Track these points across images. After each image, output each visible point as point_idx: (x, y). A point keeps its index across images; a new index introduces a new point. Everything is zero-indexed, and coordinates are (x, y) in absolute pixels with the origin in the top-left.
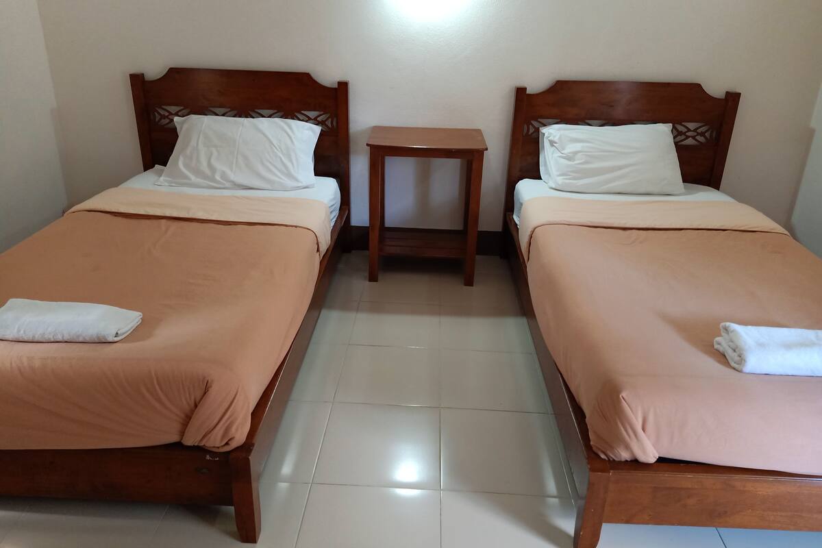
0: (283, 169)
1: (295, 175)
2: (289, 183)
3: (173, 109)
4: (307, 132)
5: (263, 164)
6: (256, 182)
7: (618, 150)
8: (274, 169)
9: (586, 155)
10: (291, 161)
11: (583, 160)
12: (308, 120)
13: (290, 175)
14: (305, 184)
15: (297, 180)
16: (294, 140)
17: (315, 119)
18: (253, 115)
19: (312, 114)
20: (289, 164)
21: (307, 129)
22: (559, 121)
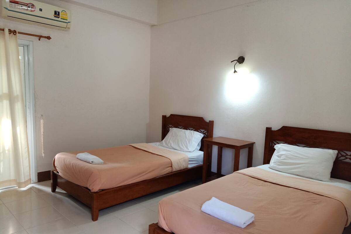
0: (186, 145)
1: (188, 147)
2: (186, 149)
3: (170, 126)
4: (198, 135)
5: (181, 143)
6: (177, 148)
7: (301, 156)
8: (184, 145)
9: (286, 156)
10: (189, 143)
11: (283, 158)
12: (201, 132)
13: (187, 148)
14: (190, 151)
15: (188, 149)
16: (193, 137)
17: (203, 132)
18: (188, 129)
19: (202, 131)
20: (188, 144)
21: (199, 135)
22: (284, 142)
